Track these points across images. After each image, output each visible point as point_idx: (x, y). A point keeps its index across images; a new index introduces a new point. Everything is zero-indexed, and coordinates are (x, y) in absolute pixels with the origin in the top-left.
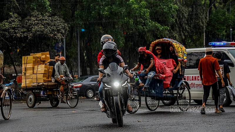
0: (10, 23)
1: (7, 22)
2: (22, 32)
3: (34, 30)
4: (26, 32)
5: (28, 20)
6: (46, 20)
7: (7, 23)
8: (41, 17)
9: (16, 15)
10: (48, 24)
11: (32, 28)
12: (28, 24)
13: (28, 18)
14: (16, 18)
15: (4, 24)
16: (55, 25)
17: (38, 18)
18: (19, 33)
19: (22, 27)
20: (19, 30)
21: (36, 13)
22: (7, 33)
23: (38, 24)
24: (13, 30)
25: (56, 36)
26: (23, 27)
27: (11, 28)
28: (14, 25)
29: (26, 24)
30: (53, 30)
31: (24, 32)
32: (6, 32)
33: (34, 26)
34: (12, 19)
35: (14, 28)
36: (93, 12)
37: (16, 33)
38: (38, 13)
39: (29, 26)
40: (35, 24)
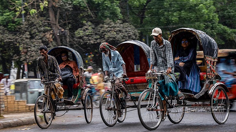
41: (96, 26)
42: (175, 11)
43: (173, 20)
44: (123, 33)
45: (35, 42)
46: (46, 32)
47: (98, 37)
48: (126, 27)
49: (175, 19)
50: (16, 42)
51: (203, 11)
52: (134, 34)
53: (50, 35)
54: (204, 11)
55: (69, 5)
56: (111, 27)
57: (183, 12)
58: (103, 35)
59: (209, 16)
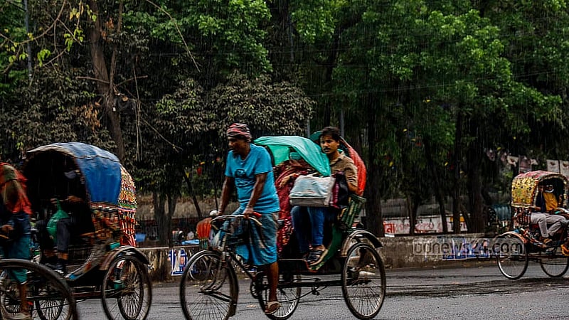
0: (178, 100)
1: (170, 98)
2: (204, 121)
3: (232, 114)
4: (215, 120)
5: (220, 92)
6: (261, 91)
7: (170, 102)
8: (250, 85)
9: (191, 81)
10: (265, 101)
11: (229, 110)
12: (219, 101)
13: (219, 87)
14: (192, 88)
15: (165, 104)
16: (281, 103)
17: (241, 88)
18: (199, 123)
19: (205, 109)
20: (198, 116)
21: (236, 75)
22: (171, 123)
23: (240, 101)
24: (186, 117)
25: (284, 126)
26: (208, 109)
27: (179, 111)
28: (186, 104)
29: (215, 102)
30: (276, 113)
31: (209, 121)
32: (169, 121)
33: (232, 105)
34: (183, 92)
35: (186, 112)
36: (374, 69)
37: (191, 123)
38: (241, 76)
39: (222, 105)
40: (234, 101)
41: (208, 88)
42: (406, 53)
43: (400, 75)
44: (272, 105)
45: (54, 128)
46: (85, 104)
47: (213, 115)
48: (281, 93)
49: (404, 71)
50: (10, 128)
51: (473, 51)
52: (302, 109)
53: (93, 111)
54: (476, 53)
55: (139, 39)
56: (243, 93)
57: (425, 56)
58: (224, 111)
59: (486, 65)
